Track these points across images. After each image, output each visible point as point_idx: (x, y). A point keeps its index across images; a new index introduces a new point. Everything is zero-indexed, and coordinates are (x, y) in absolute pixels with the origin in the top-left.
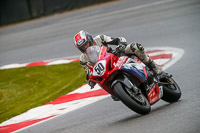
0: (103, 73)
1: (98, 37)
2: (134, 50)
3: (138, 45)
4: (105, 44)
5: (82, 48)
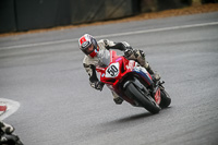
0: (117, 74)
1: (102, 41)
2: (137, 56)
3: (141, 52)
4: (108, 48)
5: (86, 51)
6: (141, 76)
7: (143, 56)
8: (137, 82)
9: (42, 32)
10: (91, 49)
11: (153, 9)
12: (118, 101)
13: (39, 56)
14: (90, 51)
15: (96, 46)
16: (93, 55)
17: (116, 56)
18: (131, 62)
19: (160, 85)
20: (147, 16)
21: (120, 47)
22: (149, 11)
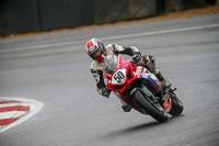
0: (123, 81)
1: (110, 45)
2: (146, 61)
3: (150, 57)
4: (116, 53)
5: (93, 55)
6: (149, 83)
7: (153, 61)
8: (145, 89)
9: (65, 32)
10: (98, 54)
11: (177, 8)
12: (126, 109)
13: (62, 56)
14: (97, 55)
15: (103, 51)
16: (100, 60)
17: (123, 62)
18: (139, 68)
19: (171, 91)
20: (170, 15)
21: (128, 52)
22: (174, 11)
